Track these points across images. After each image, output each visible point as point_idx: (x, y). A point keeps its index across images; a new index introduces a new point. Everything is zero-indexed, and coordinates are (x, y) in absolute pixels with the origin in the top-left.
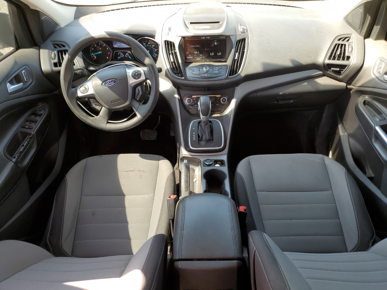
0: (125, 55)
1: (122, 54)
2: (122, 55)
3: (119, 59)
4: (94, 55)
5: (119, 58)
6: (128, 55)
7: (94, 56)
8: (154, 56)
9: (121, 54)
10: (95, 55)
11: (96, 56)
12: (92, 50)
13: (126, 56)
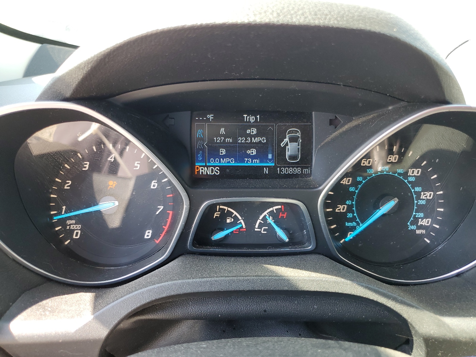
0: (250, 223)
1: (235, 213)
2: (236, 218)
3: (220, 243)
4: (70, 218)
5: (218, 236)
6: (270, 220)
7: (69, 222)
8: (413, 227)
9: (230, 214)
10: (79, 219)
11: (79, 226)
12: (61, 191)
13: (260, 226)
